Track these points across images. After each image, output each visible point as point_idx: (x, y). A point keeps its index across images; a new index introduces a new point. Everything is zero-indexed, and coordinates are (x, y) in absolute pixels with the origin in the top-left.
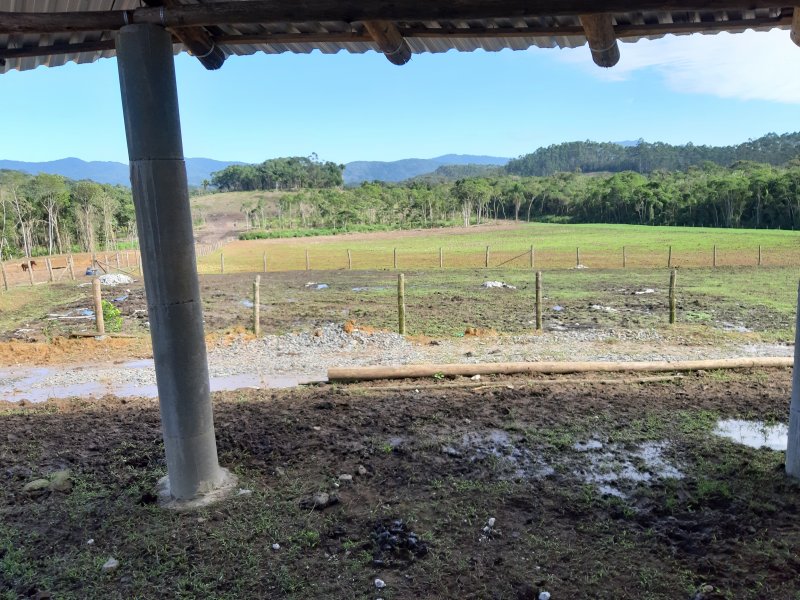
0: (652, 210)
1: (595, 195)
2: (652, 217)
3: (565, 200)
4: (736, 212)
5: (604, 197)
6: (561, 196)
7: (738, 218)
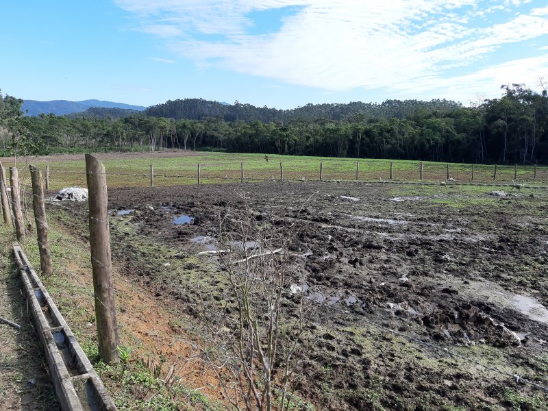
0: (286, 146)
1: (245, 134)
2: (286, 150)
3: (219, 137)
4: (344, 148)
5: (250, 136)
6: (215, 133)
7: (345, 153)
